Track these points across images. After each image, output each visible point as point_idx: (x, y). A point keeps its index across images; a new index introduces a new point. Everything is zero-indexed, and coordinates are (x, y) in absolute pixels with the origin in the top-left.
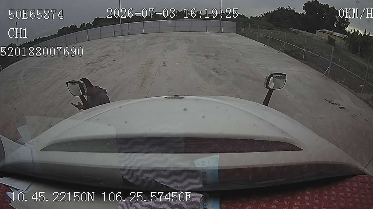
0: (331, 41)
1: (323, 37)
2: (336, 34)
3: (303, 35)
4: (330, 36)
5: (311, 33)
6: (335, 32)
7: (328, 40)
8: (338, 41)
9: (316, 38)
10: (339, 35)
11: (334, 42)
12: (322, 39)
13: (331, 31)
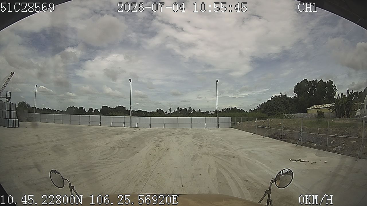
0: (321, 114)
1: (313, 114)
2: (325, 106)
3: (296, 117)
4: (318, 110)
5: (302, 114)
6: (323, 105)
7: (317, 115)
8: (327, 112)
9: (307, 117)
10: (327, 105)
11: (323, 114)
12: (312, 116)
13: (320, 105)
